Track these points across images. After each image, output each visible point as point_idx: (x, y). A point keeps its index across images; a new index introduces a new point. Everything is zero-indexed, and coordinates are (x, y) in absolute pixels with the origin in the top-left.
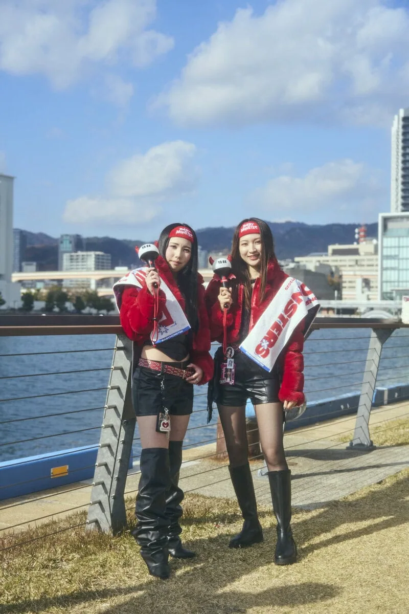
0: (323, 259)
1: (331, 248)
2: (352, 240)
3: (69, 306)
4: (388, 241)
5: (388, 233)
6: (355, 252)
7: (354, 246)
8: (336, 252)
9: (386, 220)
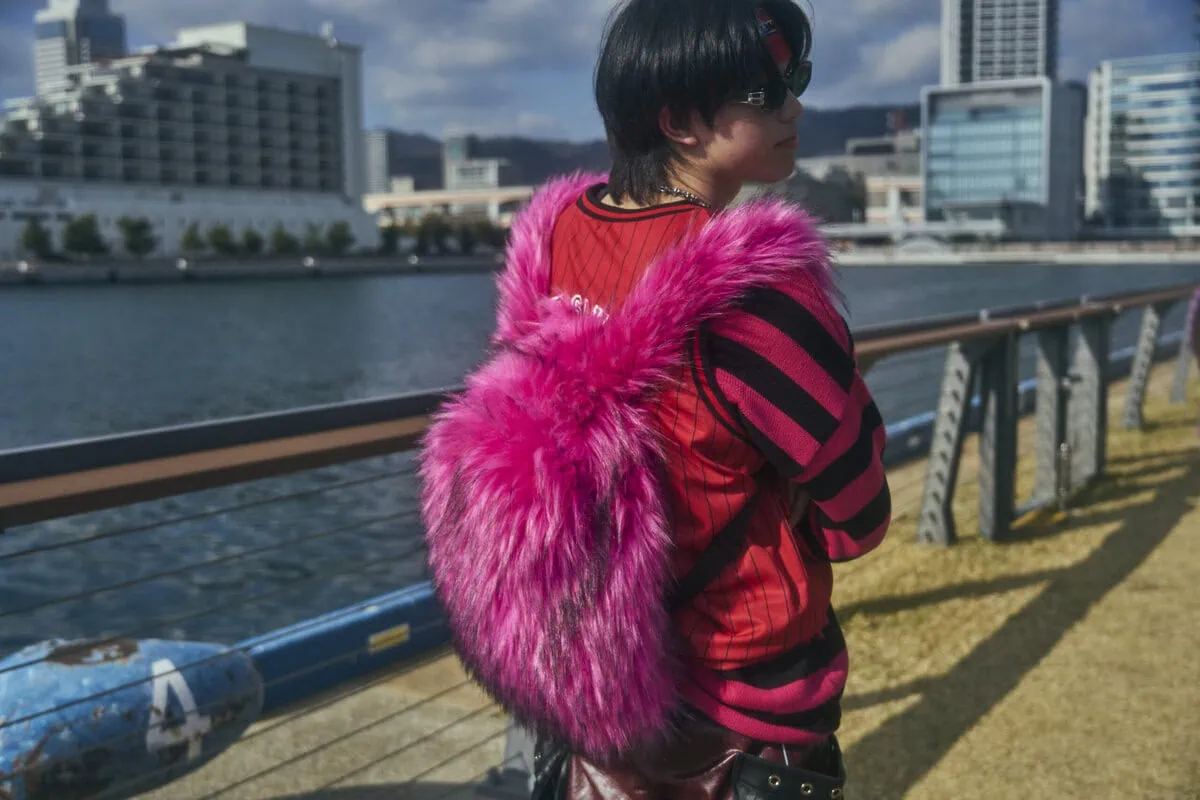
0: (839, 161)
1: (852, 144)
2: (882, 130)
3: (452, 243)
4: (939, 132)
5: (941, 117)
6: (888, 149)
7: (886, 140)
8: (860, 151)
9: (935, 99)
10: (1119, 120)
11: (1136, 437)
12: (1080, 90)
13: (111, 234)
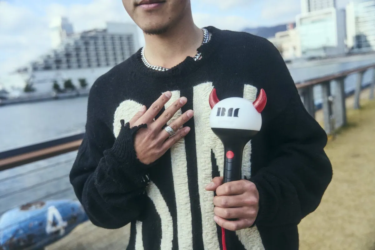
10: (357, 18)
11: (357, 112)
12: (344, 11)
13: (76, 83)
